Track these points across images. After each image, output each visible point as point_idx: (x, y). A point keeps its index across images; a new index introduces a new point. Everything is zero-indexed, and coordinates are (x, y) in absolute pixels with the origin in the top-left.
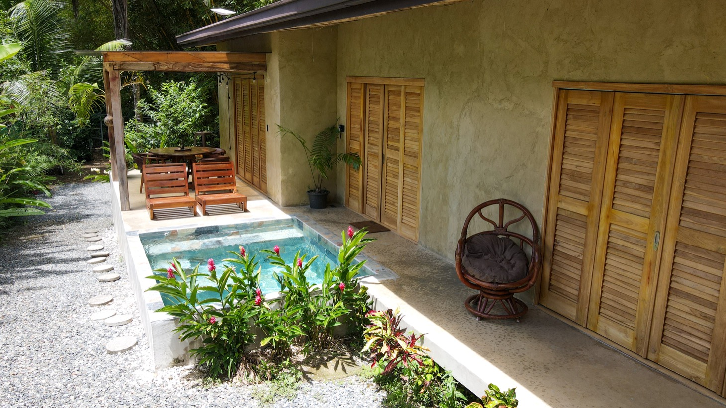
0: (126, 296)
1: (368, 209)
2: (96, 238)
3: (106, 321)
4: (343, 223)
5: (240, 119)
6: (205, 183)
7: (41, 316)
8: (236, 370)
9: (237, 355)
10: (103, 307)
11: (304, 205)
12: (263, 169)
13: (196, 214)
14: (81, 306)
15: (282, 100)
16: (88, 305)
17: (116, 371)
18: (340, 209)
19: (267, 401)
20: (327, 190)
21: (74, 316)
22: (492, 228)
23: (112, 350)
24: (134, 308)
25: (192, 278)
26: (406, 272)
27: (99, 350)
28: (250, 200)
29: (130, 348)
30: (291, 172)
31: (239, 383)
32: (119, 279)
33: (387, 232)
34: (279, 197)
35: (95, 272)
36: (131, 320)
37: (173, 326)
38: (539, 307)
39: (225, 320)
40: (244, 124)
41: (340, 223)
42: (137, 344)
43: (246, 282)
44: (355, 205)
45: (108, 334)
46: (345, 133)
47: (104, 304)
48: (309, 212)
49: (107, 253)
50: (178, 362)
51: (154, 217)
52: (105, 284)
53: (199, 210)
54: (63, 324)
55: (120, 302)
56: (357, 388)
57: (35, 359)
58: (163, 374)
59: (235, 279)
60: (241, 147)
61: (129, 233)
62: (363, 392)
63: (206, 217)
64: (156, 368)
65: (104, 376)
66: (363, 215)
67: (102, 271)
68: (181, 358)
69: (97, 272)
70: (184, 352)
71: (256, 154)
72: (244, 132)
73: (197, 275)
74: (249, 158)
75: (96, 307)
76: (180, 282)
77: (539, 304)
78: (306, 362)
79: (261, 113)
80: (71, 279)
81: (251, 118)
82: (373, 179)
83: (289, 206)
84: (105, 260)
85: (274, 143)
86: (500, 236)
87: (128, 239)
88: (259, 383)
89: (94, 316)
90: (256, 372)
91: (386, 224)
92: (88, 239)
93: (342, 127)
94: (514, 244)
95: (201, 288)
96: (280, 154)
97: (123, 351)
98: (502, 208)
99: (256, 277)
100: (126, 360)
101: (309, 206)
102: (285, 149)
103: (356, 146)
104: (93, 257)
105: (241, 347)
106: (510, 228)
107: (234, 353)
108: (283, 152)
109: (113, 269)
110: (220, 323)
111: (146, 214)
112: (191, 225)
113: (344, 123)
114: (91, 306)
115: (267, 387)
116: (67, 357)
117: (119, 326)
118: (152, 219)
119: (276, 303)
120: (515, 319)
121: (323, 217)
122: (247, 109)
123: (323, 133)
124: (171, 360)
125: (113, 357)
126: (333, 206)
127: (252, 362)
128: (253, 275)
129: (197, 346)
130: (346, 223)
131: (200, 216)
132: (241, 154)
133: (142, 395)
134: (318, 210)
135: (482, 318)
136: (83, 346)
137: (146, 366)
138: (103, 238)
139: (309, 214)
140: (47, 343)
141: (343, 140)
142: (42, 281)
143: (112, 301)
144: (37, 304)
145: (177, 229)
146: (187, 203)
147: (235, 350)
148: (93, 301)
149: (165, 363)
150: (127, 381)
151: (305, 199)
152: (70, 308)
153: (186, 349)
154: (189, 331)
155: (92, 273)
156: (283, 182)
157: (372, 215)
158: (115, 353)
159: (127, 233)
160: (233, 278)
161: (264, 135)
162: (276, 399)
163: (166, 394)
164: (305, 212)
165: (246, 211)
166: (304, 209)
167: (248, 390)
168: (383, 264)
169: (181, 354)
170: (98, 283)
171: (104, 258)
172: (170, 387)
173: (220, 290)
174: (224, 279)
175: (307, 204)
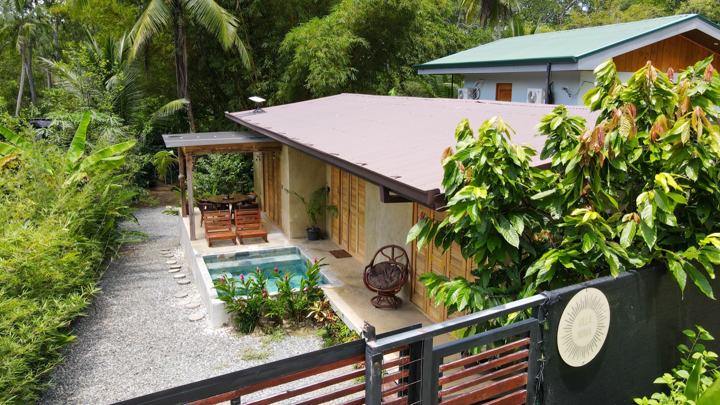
0: (195, 293)
1: (343, 242)
2: (170, 255)
3: (186, 306)
4: (325, 251)
5: (267, 174)
6: (242, 223)
7: (152, 302)
8: (254, 330)
9: (254, 322)
10: (183, 299)
11: (305, 238)
12: (279, 212)
13: (236, 244)
14: (170, 298)
15: (290, 172)
16: (174, 298)
17: (195, 329)
18: (327, 241)
19: (267, 343)
20: (319, 228)
21: (168, 303)
22: (388, 260)
23: (192, 319)
24: (200, 300)
25: (233, 283)
26: (349, 283)
27: (185, 320)
28: (270, 233)
29: (201, 319)
30: (296, 217)
31: (254, 336)
32: (190, 283)
33: (349, 258)
34: (289, 232)
35: (174, 278)
36: (199, 306)
37: (223, 307)
38: (410, 302)
39: (248, 304)
40: (269, 179)
41: (323, 251)
42: (204, 317)
43: (259, 286)
44: (336, 239)
45: (188, 312)
46: (330, 192)
47: (183, 297)
48: (306, 243)
49: (179, 266)
50: (225, 325)
51: (211, 245)
52: (182, 286)
53: (237, 241)
54: (163, 307)
55: (192, 296)
56: (312, 339)
57: (155, 322)
58: (218, 330)
59: (254, 284)
60: (267, 193)
61: (197, 256)
62: (314, 341)
63: (242, 245)
64: (214, 328)
65: (189, 331)
66: (340, 246)
67: (179, 278)
68: (227, 323)
69: (176, 278)
70: (228, 320)
71: (276, 201)
72: (269, 185)
73: (235, 282)
74: (272, 202)
75: (179, 299)
76: (227, 285)
77: (411, 301)
78: (290, 328)
79: (279, 176)
80: (161, 282)
81: (273, 177)
82: (345, 223)
83: (295, 238)
84: (179, 271)
85: (286, 198)
86: (392, 265)
87: (197, 260)
88: (264, 336)
89: (179, 303)
90: (263, 331)
91: (351, 253)
92: (165, 256)
93: (329, 188)
94: (398, 269)
95: (237, 288)
96: (289, 205)
97: (197, 320)
98: (393, 250)
99: (265, 283)
100: (199, 324)
101: (307, 238)
102: (292, 202)
103: (336, 202)
104: (171, 269)
105: (256, 318)
106: (397, 261)
107: (253, 321)
108: (291, 204)
109: (185, 277)
110: (246, 306)
111: (205, 243)
112: (233, 251)
113: (330, 186)
114: (176, 298)
115: (268, 338)
116: (170, 322)
117: (193, 308)
118: (209, 247)
119: (275, 297)
120: (393, 308)
121: (314, 247)
122: (271, 169)
123: (317, 192)
124: (222, 324)
125: (192, 323)
126: (323, 239)
127: (262, 326)
128: (263, 282)
129: (234, 317)
130: (327, 251)
131: (238, 245)
132: (267, 199)
133: (208, 338)
134: (313, 241)
135: (377, 307)
136: (177, 318)
137: (209, 327)
138: (175, 255)
139: (306, 245)
140: (158, 315)
141: (329, 196)
142: (145, 283)
143: (187, 295)
144: (147, 296)
145: (224, 253)
146: (230, 237)
147: (253, 320)
148: (177, 295)
149: (219, 325)
150: (201, 333)
151: (306, 234)
152: (164, 299)
153: (229, 319)
154: (231, 309)
155: (173, 279)
156: (291, 223)
157: (344, 246)
158: (193, 321)
159: (196, 255)
160: (252, 283)
161: (281, 191)
162: (271, 342)
163: (220, 339)
164: (304, 242)
165: (267, 241)
166: (304, 240)
167: (259, 339)
168: (338, 277)
169: (227, 321)
170: (178, 285)
171: (178, 270)
172: (221, 336)
173: (247, 290)
174: (248, 284)
175: (306, 237)
